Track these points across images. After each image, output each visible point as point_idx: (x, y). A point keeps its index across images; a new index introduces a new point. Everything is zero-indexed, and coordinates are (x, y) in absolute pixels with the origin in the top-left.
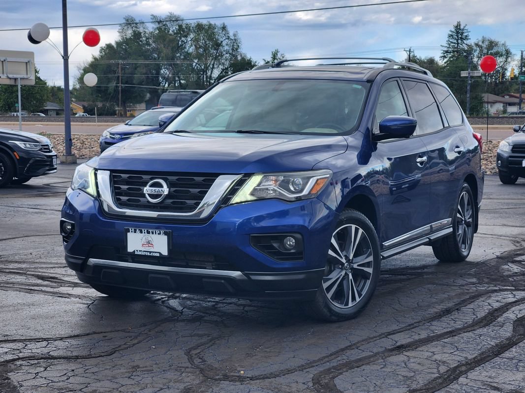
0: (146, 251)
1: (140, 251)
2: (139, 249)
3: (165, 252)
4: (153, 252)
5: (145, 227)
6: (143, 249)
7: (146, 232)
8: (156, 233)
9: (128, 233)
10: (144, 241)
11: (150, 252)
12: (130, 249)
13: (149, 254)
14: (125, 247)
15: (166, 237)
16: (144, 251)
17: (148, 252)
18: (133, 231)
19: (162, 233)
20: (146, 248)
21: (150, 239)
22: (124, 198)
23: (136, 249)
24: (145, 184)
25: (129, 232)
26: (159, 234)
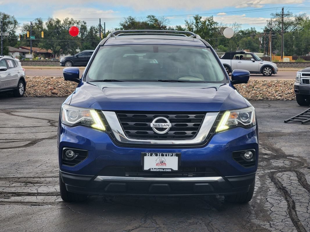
0: (160, 169)
1: (155, 169)
2: (153, 168)
3: (176, 168)
4: (166, 169)
5: (159, 152)
6: (157, 167)
7: (161, 155)
8: (169, 155)
9: (145, 157)
10: (158, 161)
11: (163, 169)
12: (146, 168)
13: (162, 170)
14: (143, 166)
15: (177, 158)
16: (158, 169)
17: (161, 169)
18: (149, 155)
19: (174, 155)
20: (160, 166)
21: (163, 160)
22: (133, 132)
23: (151, 167)
24: (151, 121)
25: (146, 155)
26: (171, 156)
